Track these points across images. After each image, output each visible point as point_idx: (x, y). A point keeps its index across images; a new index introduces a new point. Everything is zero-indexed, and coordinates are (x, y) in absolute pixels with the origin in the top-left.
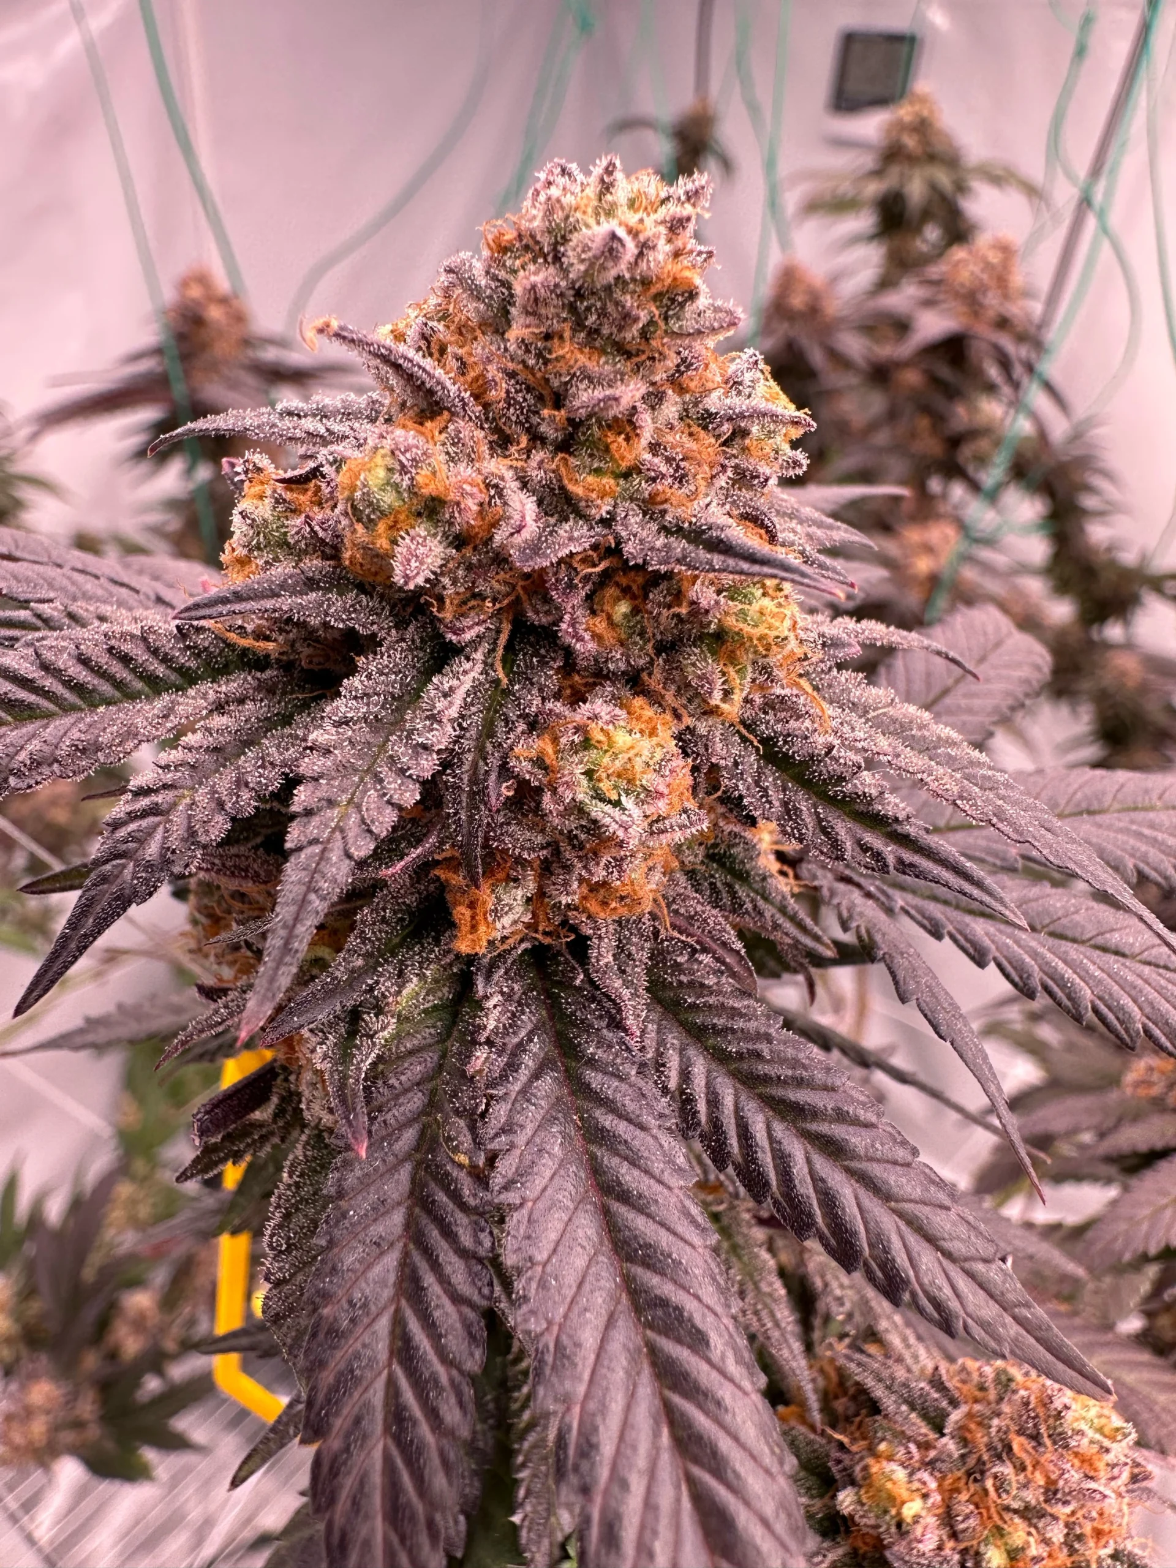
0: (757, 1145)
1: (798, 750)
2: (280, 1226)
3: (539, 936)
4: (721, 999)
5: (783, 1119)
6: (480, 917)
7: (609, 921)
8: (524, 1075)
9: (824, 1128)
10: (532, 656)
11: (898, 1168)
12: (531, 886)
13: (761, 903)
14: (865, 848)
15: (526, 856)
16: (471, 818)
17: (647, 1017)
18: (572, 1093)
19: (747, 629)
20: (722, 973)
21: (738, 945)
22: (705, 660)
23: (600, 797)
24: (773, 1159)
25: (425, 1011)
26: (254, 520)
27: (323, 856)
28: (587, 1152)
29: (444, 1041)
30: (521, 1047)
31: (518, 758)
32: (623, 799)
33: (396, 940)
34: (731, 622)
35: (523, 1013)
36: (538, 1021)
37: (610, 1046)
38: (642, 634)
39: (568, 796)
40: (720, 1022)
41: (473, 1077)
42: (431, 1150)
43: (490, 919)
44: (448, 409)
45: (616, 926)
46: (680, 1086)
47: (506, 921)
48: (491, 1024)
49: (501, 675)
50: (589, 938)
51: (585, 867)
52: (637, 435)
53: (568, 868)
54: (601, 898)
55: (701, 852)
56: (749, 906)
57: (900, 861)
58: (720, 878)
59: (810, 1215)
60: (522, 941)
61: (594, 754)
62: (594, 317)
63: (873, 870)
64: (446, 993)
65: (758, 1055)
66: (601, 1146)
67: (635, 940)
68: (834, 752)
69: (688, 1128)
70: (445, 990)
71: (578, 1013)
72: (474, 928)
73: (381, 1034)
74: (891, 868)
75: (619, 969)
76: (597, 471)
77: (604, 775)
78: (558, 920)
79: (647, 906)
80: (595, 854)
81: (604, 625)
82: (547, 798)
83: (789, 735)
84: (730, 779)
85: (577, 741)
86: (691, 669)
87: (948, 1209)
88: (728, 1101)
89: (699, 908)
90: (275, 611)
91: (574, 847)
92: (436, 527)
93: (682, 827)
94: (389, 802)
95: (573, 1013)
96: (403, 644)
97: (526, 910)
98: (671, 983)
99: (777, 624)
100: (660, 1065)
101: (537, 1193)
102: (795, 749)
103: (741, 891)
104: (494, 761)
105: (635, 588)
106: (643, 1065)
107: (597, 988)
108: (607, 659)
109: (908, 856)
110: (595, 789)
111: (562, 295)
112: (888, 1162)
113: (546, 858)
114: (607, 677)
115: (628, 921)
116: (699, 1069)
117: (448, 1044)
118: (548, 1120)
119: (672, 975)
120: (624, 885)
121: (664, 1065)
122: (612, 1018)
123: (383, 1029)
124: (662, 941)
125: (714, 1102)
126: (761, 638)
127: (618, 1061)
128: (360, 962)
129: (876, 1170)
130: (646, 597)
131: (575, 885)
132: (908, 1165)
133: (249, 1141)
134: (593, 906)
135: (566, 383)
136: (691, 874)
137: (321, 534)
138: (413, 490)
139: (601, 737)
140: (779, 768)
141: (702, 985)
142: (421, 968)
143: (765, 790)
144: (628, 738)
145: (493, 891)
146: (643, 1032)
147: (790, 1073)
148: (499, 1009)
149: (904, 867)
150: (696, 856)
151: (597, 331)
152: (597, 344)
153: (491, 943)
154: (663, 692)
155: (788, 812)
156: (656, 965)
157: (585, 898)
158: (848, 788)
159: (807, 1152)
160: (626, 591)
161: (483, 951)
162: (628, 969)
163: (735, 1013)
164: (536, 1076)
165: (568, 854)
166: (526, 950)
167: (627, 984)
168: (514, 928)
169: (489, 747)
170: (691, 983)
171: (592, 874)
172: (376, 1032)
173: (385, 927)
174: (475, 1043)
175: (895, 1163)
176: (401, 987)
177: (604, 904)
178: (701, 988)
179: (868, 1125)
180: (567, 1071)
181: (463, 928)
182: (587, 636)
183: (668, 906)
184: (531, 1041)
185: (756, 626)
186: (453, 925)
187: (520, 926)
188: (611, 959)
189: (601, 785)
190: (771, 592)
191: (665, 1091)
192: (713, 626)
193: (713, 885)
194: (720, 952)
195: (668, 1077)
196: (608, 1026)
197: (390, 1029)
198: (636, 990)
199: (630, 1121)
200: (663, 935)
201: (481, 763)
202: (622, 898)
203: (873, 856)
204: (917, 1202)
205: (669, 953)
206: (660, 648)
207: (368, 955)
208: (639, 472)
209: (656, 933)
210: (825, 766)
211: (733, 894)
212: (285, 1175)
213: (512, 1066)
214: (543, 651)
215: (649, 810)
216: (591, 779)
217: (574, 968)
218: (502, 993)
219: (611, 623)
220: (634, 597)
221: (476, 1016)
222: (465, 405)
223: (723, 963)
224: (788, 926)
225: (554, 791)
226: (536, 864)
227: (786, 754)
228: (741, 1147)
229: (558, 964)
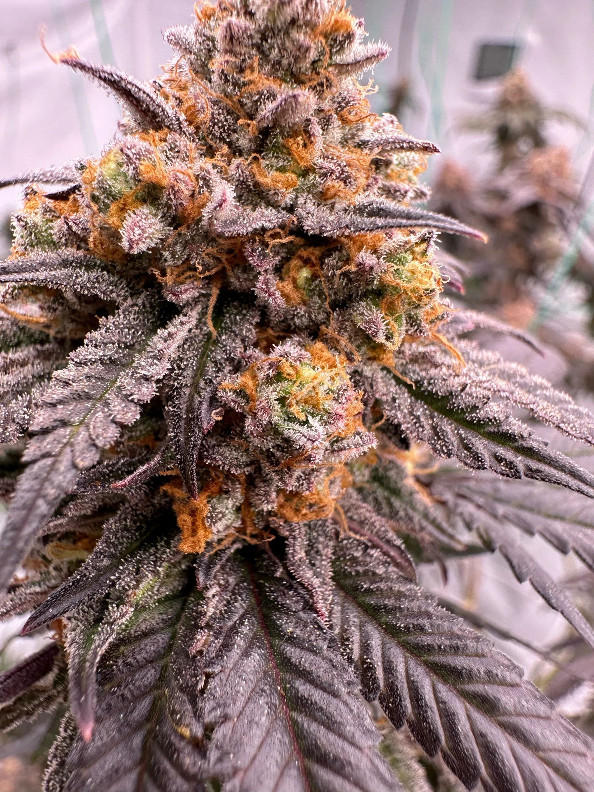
0: (426, 705)
1: (440, 389)
2: (56, 772)
3: (248, 539)
4: (389, 584)
5: (445, 682)
6: (199, 523)
7: (301, 524)
8: (236, 652)
9: (479, 688)
10: (236, 315)
11: (541, 721)
12: (239, 495)
13: (410, 512)
14: (499, 459)
15: (233, 471)
16: (188, 439)
17: (333, 601)
18: (276, 666)
19: (403, 284)
20: (389, 564)
21: (398, 542)
22: (371, 310)
23: (291, 419)
24: (441, 717)
25: (159, 601)
26: (27, 223)
27: (53, 468)
28: (290, 718)
29: (173, 625)
30: (234, 630)
31: (224, 390)
32: (310, 418)
33: (135, 545)
34: (389, 278)
35: (236, 600)
36: (249, 606)
37: (305, 626)
38: (321, 294)
39: (265, 419)
40: (390, 602)
41: (194, 657)
42: (160, 722)
43: (207, 524)
44: (168, 127)
45: (306, 528)
46: (361, 656)
47: (220, 526)
48: (210, 611)
49: (211, 328)
50: (286, 538)
51: (281, 479)
52: (311, 142)
53: (267, 482)
54: (294, 506)
55: (367, 473)
56: (402, 513)
57: (529, 469)
58: (381, 493)
59: (476, 768)
60: (234, 542)
61: (285, 385)
62: (276, 50)
63: (508, 476)
64: (176, 584)
65: (422, 629)
66: (301, 712)
67: (321, 539)
68: (467, 389)
69: (370, 691)
70: (176, 583)
71: (279, 599)
72: (194, 532)
73: (120, 622)
74: (522, 474)
75: (310, 563)
76: (282, 170)
77: (294, 402)
78: (261, 525)
79: (330, 513)
80: (289, 469)
81: (291, 286)
82: (249, 421)
83: (431, 379)
84: (390, 411)
85: (271, 374)
86: (359, 318)
87: (584, 755)
88: (401, 668)
89: (368, 515)
90: (32, 280)
91: (272, 463)
92: (158, 209)
93: (357, 445)
94: (113, 421)
95: (275, 599)
96: (136, 308)
97: (238, 517)
98: (350, 573)
99: (427, 280)
100: (345, 640)
101: (247, 762)
102: (438, 388)
103: (397, 503)
104: (206, 394)
105: (313, 259)
106: (332, 640)
107: (293, 578)
108: (294, 315)
109: (535, 465)
110: (287, 413)
111: (251, 37)
112: (533, 716)
113: (250, 475)
114: (294, 332)
115: (315, 525)
116: (376, 642)
117: (177, 627)
118: (256, 692)
119: (351, 566)
120: (313, 494)
121: (347, 640)
122: (306, 602)
123: (122, 616)
124: (343, 540)
125: (389, 669)
126: (414, 291)
127: (313, 638)
128: (106, 562)
129: (525, 724)
130: (322, 263)
131: (274, 495)
132: (548, 718)
133: (36, 702)
134: (288, 513)
135: (256, 102)
136: (360, 490)
137: (74, 228)
138: (137, 178)
139: (291, 371)
140: (426, 403)
141: (374, 574)
142: (155, 566)
143: (418, 418)
144: (313, 373)
145: (209, 502)
146: (331, 613)
147: (448, 643)
148: (217, 598)
149: (532, 473)
150: (364, 476)
151: (279, 63)
152: (279, 74)
153: (209, 544)
154: (338, 337)
155: (437, 434)
156: (338, 559)
157: (281, 506)
158: (481, 414)
159: (467, 710)
160: (306, 262)
161: (202, 550)
162: (317, 563)
163: (400, 595)
164: (246, 654)
165: (267, 469)
166: (238, 551)
167: (317, 575)
168: (227, 532)
169: (202, 384)
170: (366, 572)
171: (287, 485)
172: (115, 620)
173: (126, 534)
174: (197, 627)
175: (539, 717)
176: (138, 582)
177: (297, 511)
178: (374, 577)
179: (512, 685)
180: (272, 647)
181: (185, 531)
182: (278, 294)
183: (346, 513)
184: (242, 624)
185: (409, 282)
186: (179, 530)
187: (232, 531)
188: (303, 554)
189: (292, 409)
190: (418, 257)
191: (350, 660)
192: (376, 282)
193: (376, 500)
194: (386, 547)
195: (351, 649)
196: (303, 609)
197: (127, 617)
198: (324, 579)
199: (324, 689)
200: (342, 536)
201: (196, 396)
202: (311, 506)
203: (506, 465)
204: (559, 751)
205: (348, 549)
206: (334, 305)
207: (112, 556)
208: (314, 171)
209: (337, 534)
210: (462, 399)
211: (390, 505)
212: (61, 730)
213: (226, 646)
214: (244, 312)
215: (331, 429)
216: (283, 406)
217: (275, 563)
218: (220, 585)
219: (296, 287)
220: (313, 265)
221: (199, 604)
222: (180, 123)
223: (389, 556)
224: (430, 528)
225: (255, 415)
226: (243, 478)
227: (430, 392)
228: (413, 707)
229: (263, 560)
